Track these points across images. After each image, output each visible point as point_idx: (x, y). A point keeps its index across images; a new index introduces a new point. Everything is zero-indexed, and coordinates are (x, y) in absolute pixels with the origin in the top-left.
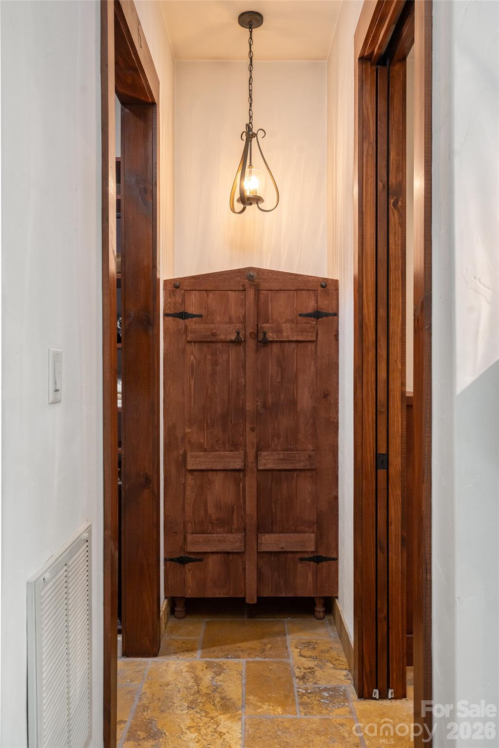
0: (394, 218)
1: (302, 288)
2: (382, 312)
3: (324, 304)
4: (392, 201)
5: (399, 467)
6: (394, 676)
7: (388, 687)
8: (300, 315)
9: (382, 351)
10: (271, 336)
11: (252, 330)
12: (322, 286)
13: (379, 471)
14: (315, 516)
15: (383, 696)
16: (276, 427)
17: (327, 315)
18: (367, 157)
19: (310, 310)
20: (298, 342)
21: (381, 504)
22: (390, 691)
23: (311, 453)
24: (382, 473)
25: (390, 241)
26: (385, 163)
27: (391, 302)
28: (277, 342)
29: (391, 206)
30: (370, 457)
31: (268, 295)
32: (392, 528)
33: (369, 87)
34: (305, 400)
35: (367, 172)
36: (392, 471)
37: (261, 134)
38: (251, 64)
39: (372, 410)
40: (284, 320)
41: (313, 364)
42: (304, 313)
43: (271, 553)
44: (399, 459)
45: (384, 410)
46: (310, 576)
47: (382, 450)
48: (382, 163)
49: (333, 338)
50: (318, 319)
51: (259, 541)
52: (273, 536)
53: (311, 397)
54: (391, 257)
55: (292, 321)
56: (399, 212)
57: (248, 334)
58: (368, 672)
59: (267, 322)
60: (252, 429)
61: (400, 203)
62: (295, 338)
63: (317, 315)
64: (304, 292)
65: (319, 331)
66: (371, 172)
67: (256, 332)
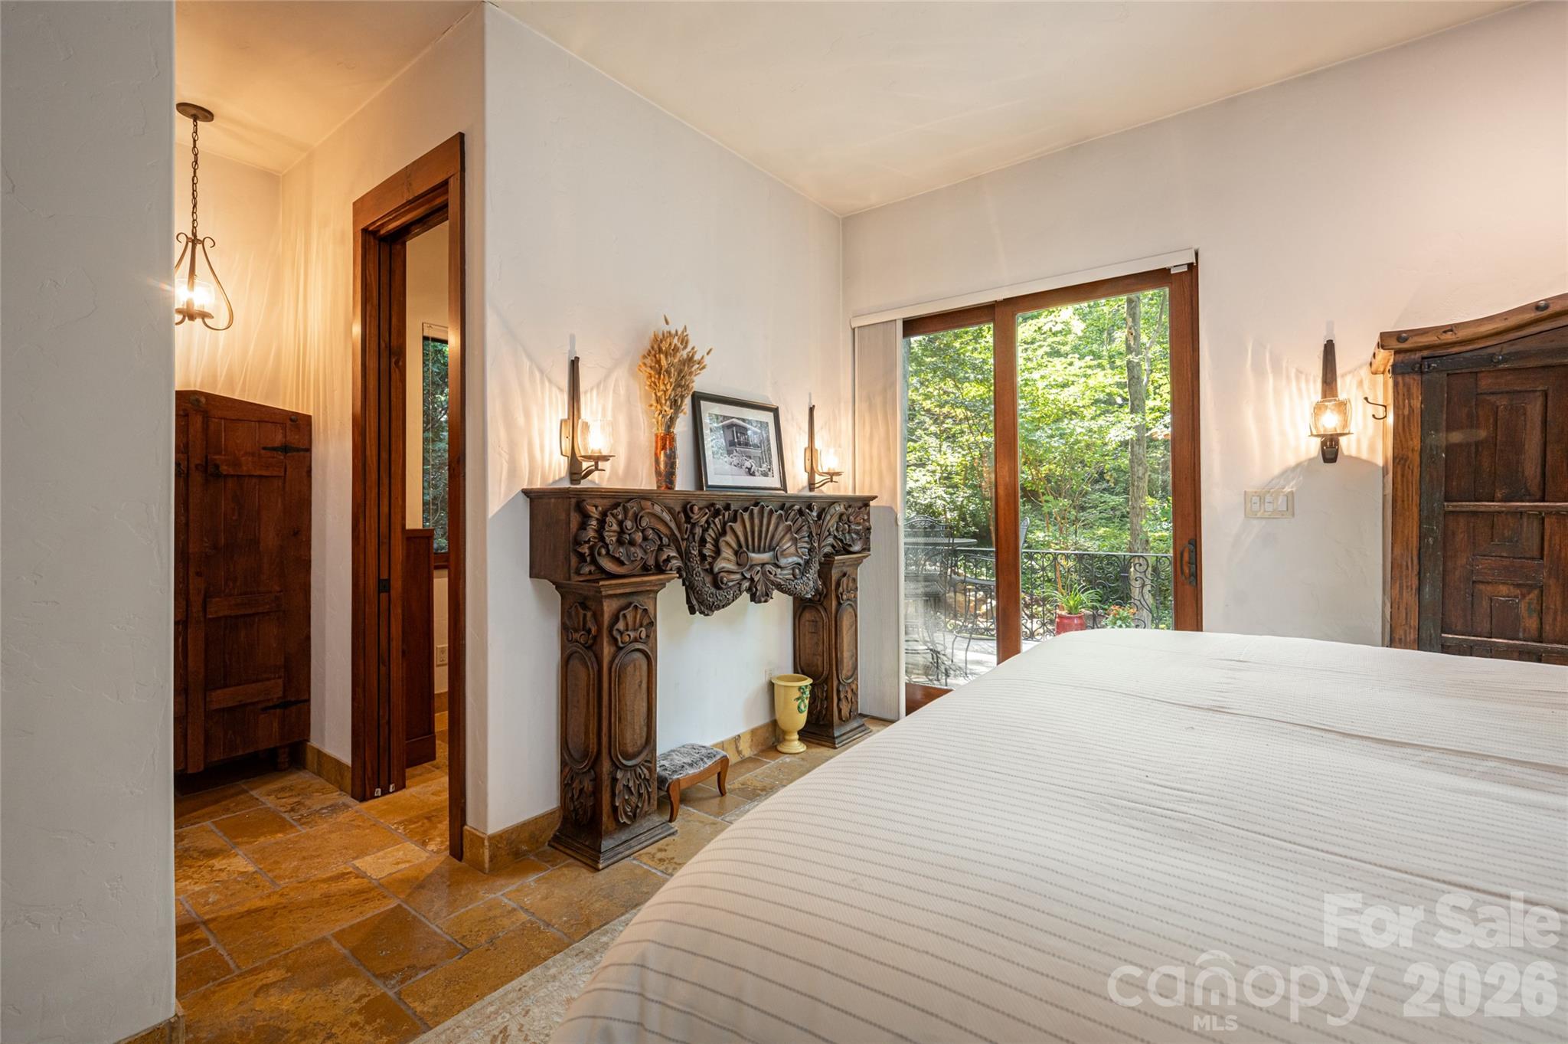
0: (395, 375)
1: (266, 419)
2: (384, 455)
3: (294, 439)
4: (393, 360)
5: (400, 590)
6: (395, 773)
7: (390, 783)
8: (264, 448)
9: (385, 490)
10: (224, 469)
11: (198, 462)
12: (291, 420)
13: (381, 594)
14: (283, 660)
15: (385, 792)
16: (232, 570)
17: (298, 450)
18: (370, 317)
19: (277, 444)
20: (261, 477)
21: (383, 624)
22: (391, 786)
23: (278, 594)
24: (384, 596)
25: (392, 394)
26: (387, 326)
27: (393, 447)
28: (233, 476)
29: (393, 364)
30: (372, 584)
31: (221, 424)
32: (394, 644)
33: (373, 257)
34: (270, 539)
35: (370, 331)
36: (393, 592)
37: (208, 243)
38: (196, 161)
39: (375, 541)
40: (242, 453)
41: (280, 501)
42: (270, 446)
43: (223, 710)
44: (400, 583)
45: (387, 541)
46: (276, 725)
47: (385, 576)
48: (384, 326)
49: (304, 474)
50: (286, 453)
51: (208, 699)
52: (227, 690)
53: (278, 535)
54: (392, 408)
55: (253, 454)
56: (400, 371)
57: (192, 466)
58: (370, 775)
59: (220, 453)
60: (199, 574)
61: (401, 363)
62: (258, 473)
63: (285, 449)
64: (269, 425)
65: (288, 467)
66: (375, 331)
67: (204, 464)
